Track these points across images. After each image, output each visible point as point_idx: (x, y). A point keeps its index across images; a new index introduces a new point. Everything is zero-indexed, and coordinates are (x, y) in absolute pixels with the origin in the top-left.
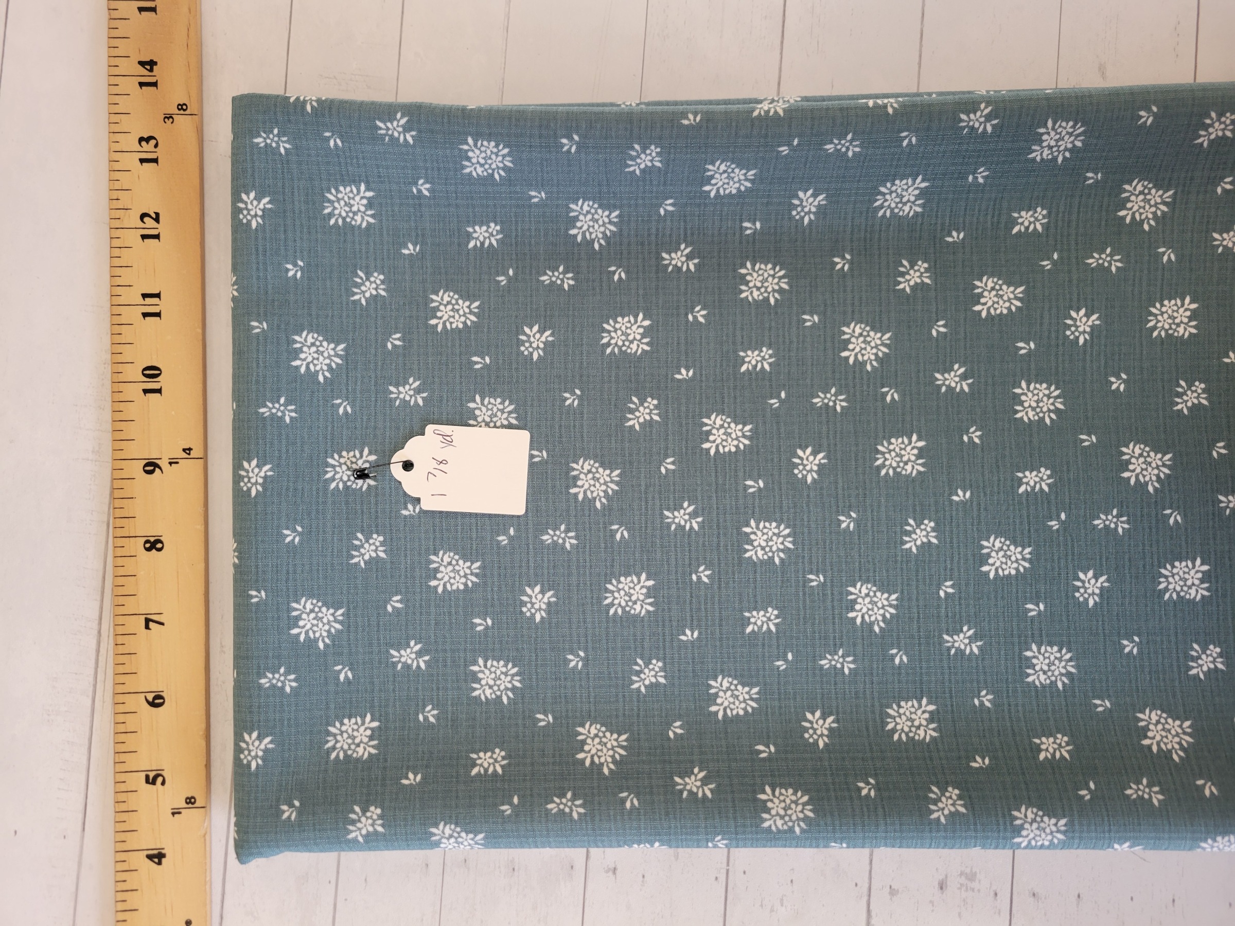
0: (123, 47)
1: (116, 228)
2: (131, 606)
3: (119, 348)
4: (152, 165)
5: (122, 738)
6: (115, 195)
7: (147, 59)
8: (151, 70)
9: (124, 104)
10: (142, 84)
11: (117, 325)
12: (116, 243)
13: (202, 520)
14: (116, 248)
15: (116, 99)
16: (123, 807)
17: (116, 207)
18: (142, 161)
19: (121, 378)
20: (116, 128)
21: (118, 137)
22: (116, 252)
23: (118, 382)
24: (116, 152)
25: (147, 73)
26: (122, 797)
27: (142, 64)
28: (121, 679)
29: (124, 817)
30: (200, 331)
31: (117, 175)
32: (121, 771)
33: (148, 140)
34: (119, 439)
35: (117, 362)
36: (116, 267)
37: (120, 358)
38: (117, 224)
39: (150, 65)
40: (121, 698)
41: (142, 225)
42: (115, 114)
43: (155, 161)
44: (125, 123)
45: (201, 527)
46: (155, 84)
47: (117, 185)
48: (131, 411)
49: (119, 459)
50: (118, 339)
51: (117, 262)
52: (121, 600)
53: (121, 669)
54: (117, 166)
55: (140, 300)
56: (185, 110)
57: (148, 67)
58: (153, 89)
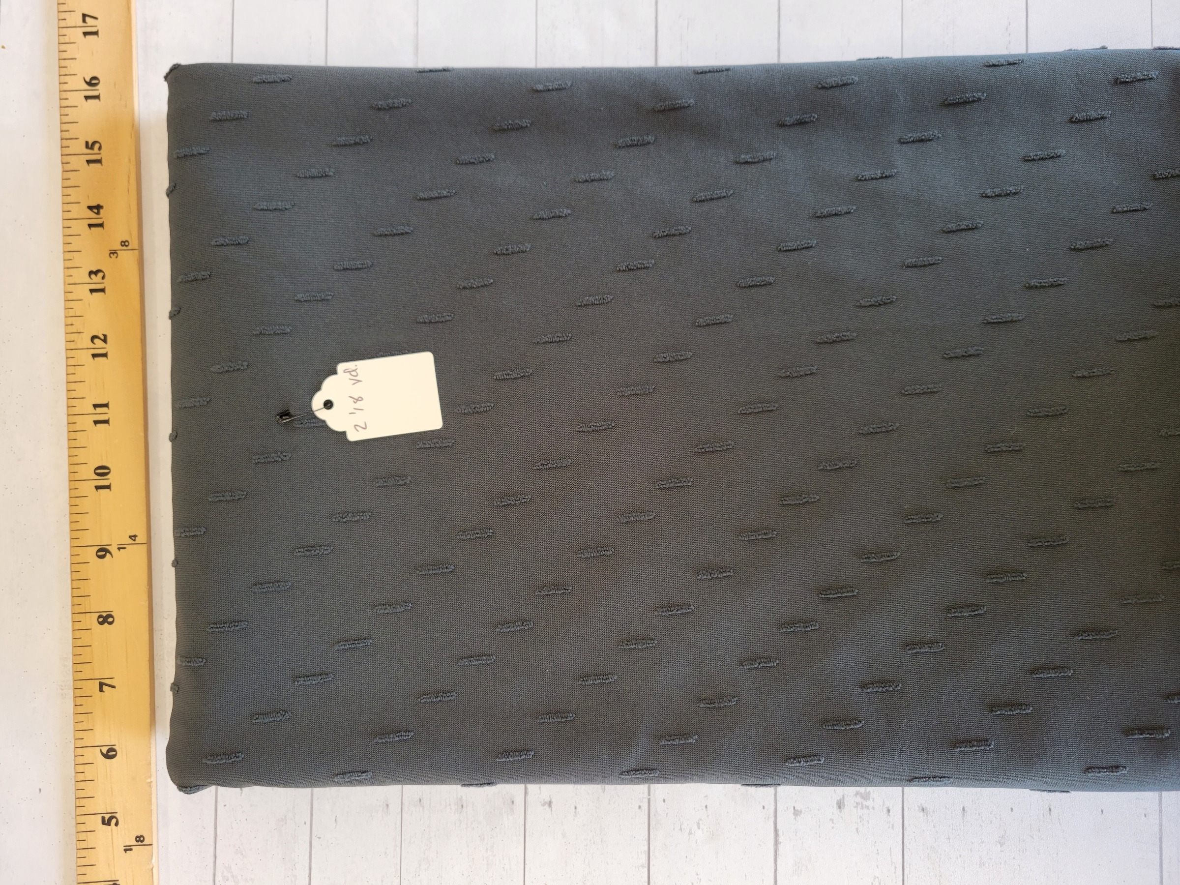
0: (74, 194)
1: (71, 349)
2: (87, 672)
3: (74, 452)
4: (100, 294)
5: (81, 785)
6: (70, 321)
7: (94, 204)
8: (98, 213)
9: (76, 243)
10: (90, 226)
11: (73, 431)
12: (72, 361)
13: (145, 597)
14: (72, 366)
15: (69, 239)
16: (83, 845)
17: (71, 332)
18: (92, 291)
19: (77, 477)
20: (69, 264)
21: (72, 271)
22: (71, 370)
23: (74, 481)
24: (70, 284)
25: (94, 215)
26: (82, 836)
27: (90, 208)
28: (80, 735)
29: (83, 853)
30: (142, 434)
31: (71, 304)
32: (81, 814)
33: (96, 273)
34: (76, 529)
35: (74, 464)
36: (72, 383)
37: (75, 460)
38: (72, 346)
39: (96, 208)
40: (80, 751)
41: (92, 346)
42: (69, 252)
43: (102, 290)
44: (77, 259)
45: (146, 604)
46: (101, 225)
47: (71, 313)
48: (85, 505)
49: (76, 546)
50: (74, 444)
51: (72, 378)
52: (79, 667)
53: (80, 726)
54: (70, 296)
55: (92, 410)
56: (127, 246)
57: (96, 211)
58: (100, 229)
